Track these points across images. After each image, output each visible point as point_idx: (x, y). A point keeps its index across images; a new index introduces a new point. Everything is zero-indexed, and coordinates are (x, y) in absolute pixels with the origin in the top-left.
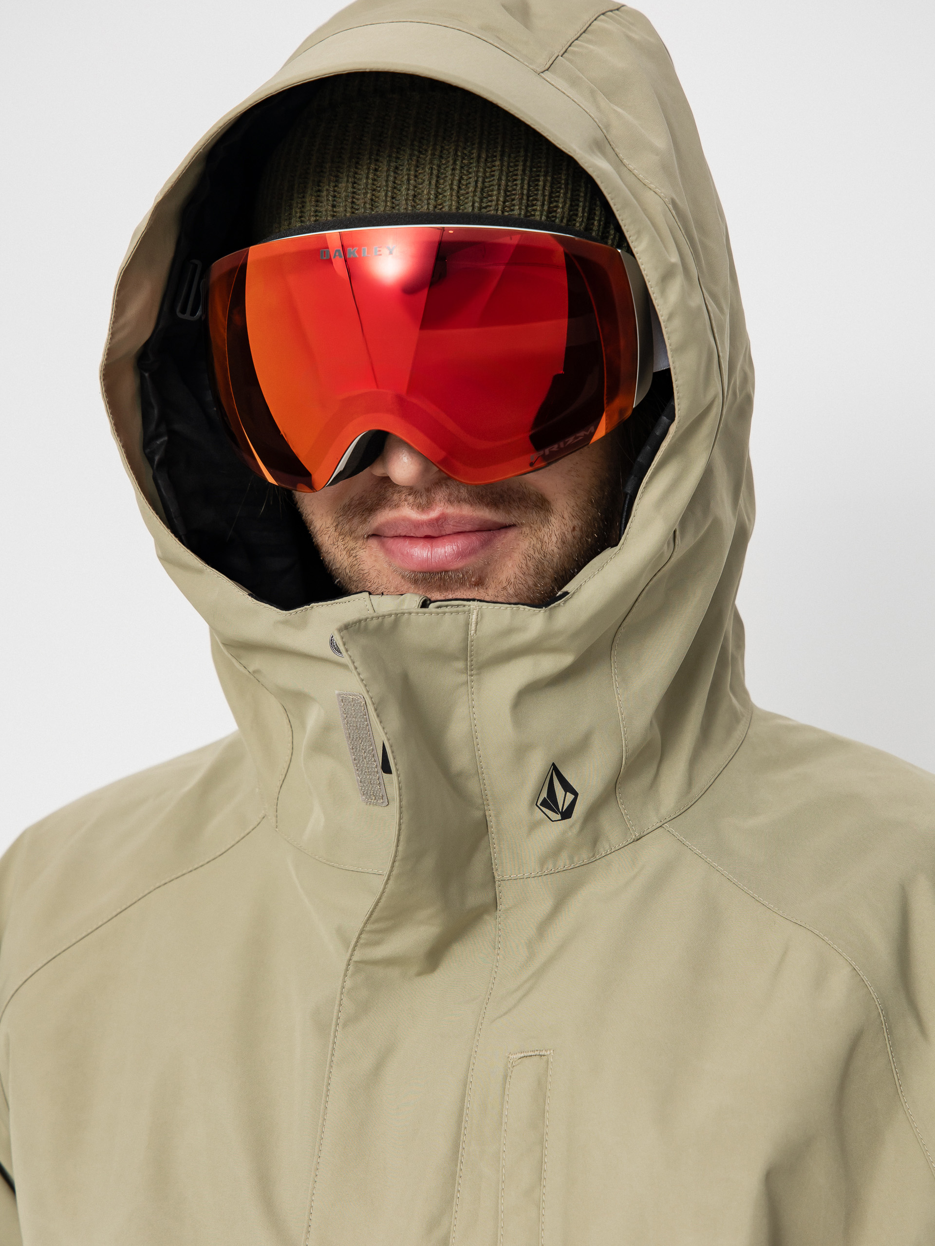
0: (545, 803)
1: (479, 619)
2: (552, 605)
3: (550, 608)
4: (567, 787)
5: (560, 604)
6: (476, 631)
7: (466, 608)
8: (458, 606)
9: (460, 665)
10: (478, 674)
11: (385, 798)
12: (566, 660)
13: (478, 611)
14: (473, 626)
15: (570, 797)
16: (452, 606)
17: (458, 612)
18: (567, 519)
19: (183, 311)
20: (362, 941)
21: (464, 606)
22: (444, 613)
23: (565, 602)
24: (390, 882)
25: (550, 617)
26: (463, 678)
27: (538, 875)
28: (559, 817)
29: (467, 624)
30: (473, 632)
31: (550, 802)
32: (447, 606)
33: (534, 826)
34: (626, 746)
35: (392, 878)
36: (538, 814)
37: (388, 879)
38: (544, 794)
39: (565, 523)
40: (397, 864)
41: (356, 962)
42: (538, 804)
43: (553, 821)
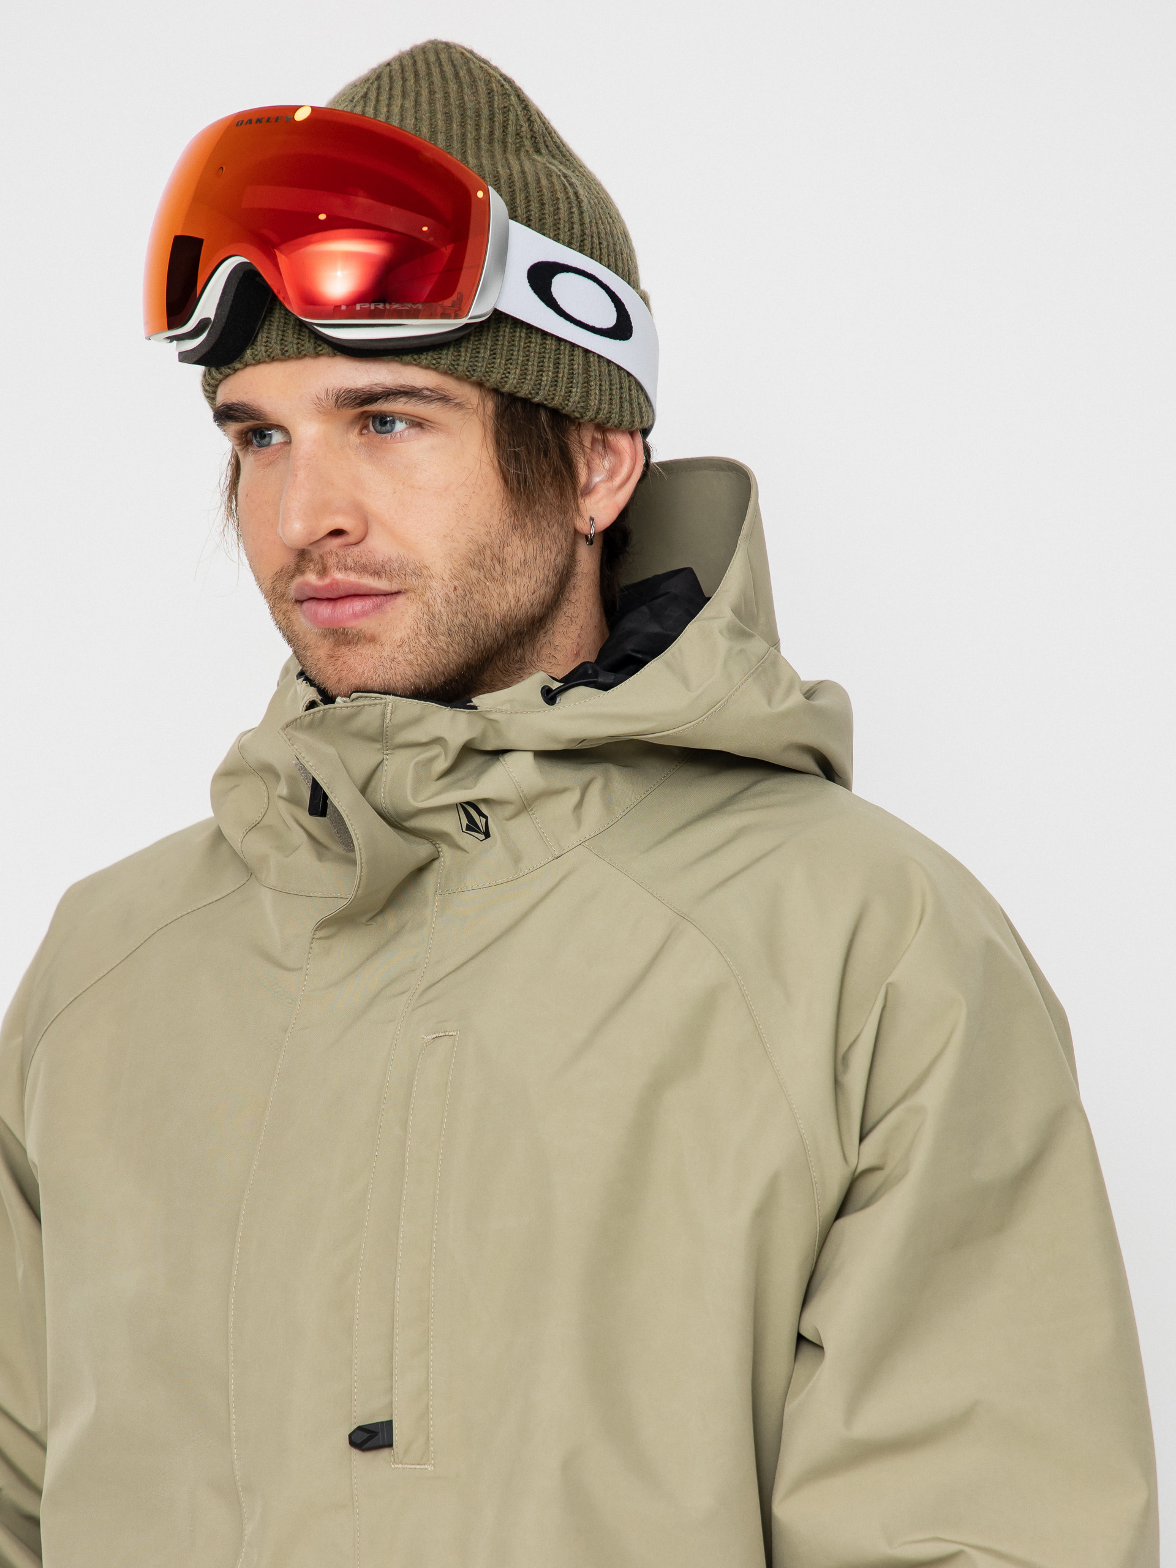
0: (468, 828)
4: (480, 813)
7: (383, 701)
8: (375, 698)
9: (377, 745)
13: (392, 704)
14: (389, 716)
15: (485, 820)
16: (371, 699)
17: (375, 704)
18: (447, 580)
22: (364, 705)
28: (484, 836)
31: (473, 828)
38: (468, 823)
39: (446, 584)
42: (464, 830)
43: (479, 839)
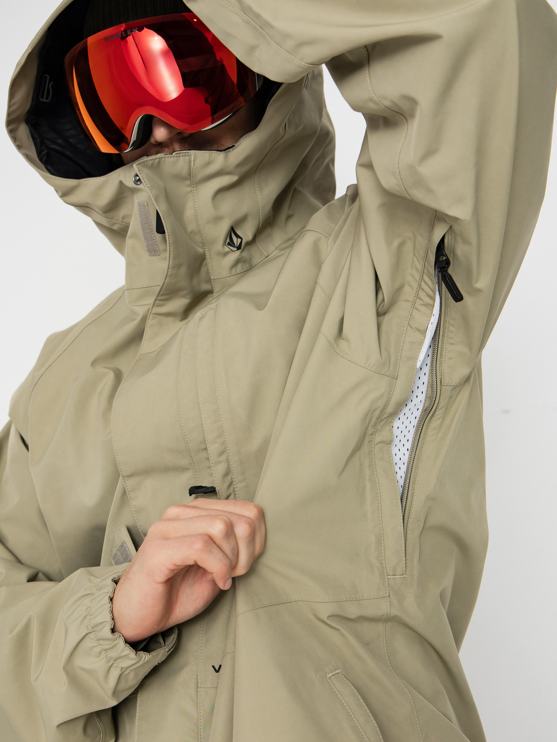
0: (229, 244)
1: (195, 158)
2: (227, 151)
3: (226, 152)
4: (238, 236)
5: (230, 150)
6: (194, 165)
7: (189, 154)
8: (185, 153)
9: (188, 182)
10: (196, 187)
11: (158, 251)
12: (234, 178)
13: (194, 155)
14: (193, 163)
15: (239, 240)
16: (183, 153)
17: (185, 156)
19: (42, 98)
20: (156, 304)
21: (188, 153)
22: (180, 156)
23: (233, 149)
24: (167, 278)
25: (226, 157)
26: (189, 189)
27: (229, 276)
28: (236, 249)
29: (190, 161)
30: (193, 165)
31: (231, 243)
32: (180, 153)
33: (226, 254)
34: (262, 213)
35: (168, 277)
36: (227, 249)
37: (166, 277)
38: (228, 240)
40: (169, 270)
41: (153, 314)
42: (226, 245)
43: (233, 251)
